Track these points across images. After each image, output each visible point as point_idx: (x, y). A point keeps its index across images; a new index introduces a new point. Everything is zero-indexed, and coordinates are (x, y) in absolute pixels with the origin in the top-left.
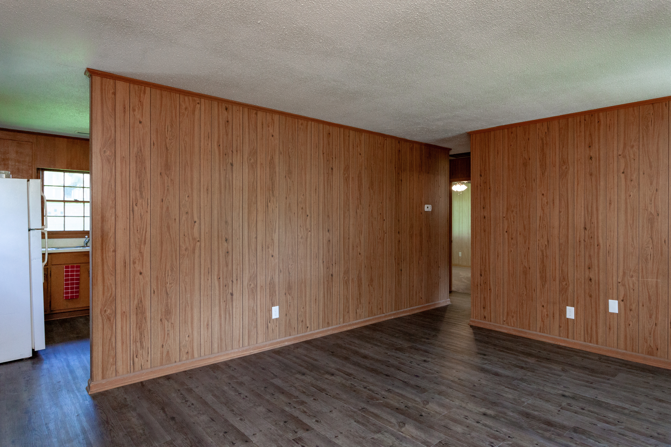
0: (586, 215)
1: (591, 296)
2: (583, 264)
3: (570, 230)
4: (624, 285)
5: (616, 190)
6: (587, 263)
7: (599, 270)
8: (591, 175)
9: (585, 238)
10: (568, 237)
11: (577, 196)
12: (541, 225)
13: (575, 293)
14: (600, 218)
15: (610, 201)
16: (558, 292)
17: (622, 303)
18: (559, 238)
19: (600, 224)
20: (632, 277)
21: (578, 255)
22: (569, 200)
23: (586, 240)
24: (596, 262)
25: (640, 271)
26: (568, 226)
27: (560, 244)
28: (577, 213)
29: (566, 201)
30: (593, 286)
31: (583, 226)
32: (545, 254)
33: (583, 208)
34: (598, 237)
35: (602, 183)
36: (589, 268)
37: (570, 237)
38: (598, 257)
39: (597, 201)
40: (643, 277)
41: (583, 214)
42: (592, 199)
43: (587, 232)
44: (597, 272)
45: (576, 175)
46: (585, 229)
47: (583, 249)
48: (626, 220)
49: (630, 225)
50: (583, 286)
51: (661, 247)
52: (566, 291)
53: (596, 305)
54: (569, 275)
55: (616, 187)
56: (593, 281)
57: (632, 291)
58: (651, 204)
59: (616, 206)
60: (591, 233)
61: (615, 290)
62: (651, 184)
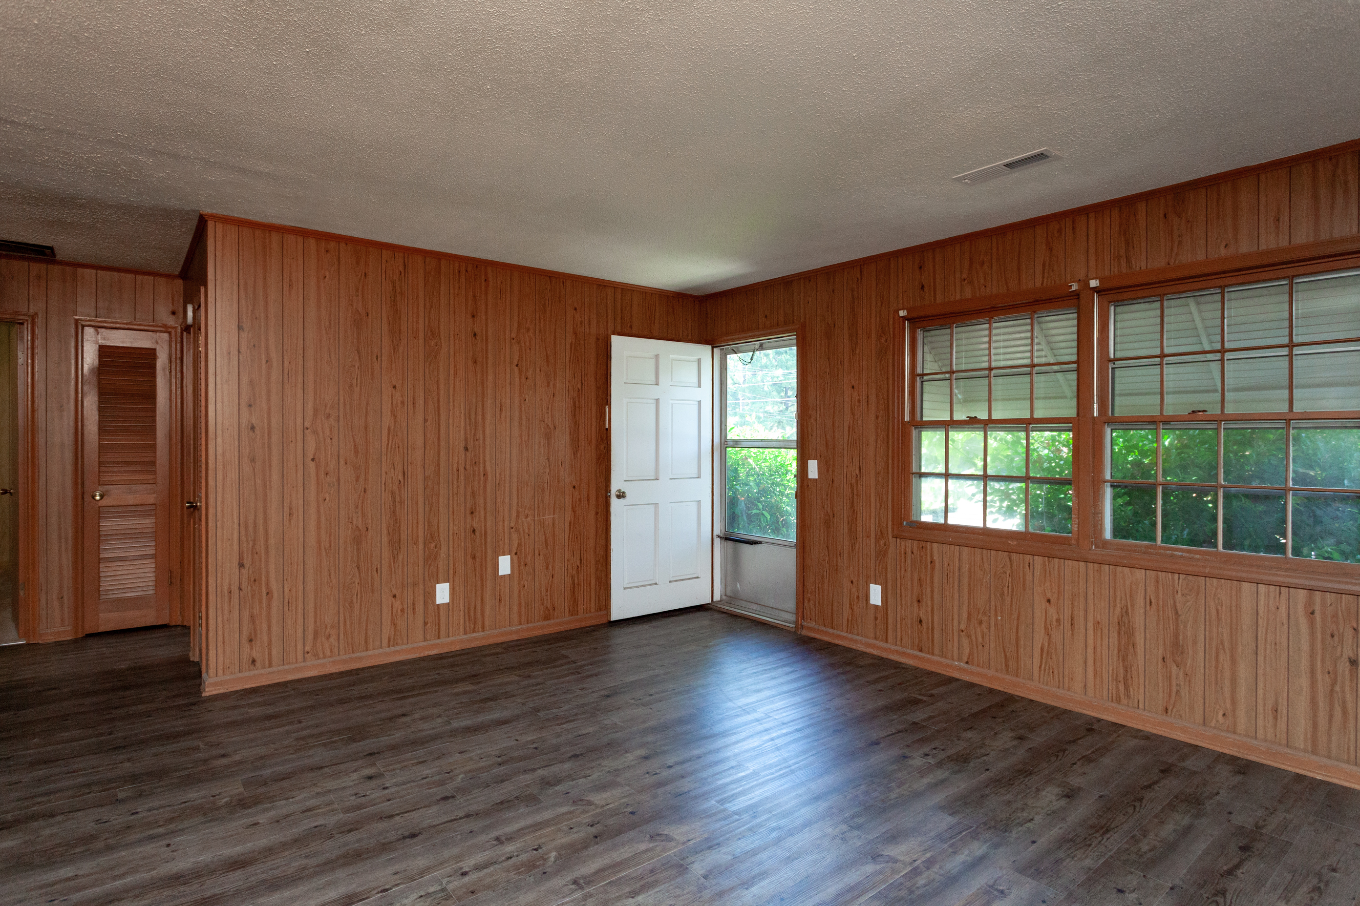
0: (468, 427)
1: (474, 558)
2: (463, 508)
3: (442, 453)
4: (517, 531)
5: (508, 390)
6: (469, 506)
7: (485, 513)
8: (475, 362)
9: (465, 465)
10: (438, 465)
11: (454, 395)
12: (390, 444)
13: (451, 558)
14: (487, 432)
15: (501, 405)
16: (421, 563)
17: (515, 557)
18: (424, 467)
19: (488, 441)
20: (527, 517)
21: (455, 493)
22: (441, 401)
23: (468, 467)
24: (482, 501)
25: (536, 506)
26: (439, 445)
27: (426, 478)
28: (453, 423)
29: (436, 402)
30: (477, 540)
31: (462, 444)
32: (398, 498)
33: (462, 415)
34: (484, 462)
35: (490, 378)
36: (472, 513)
37: (442, 464)
38: (485, 492)
39: (483, 405)
40: (539, 515)
41: (462, 425)
42: (477, 401)
43: (468, 454)
44: (483, 517)
45: (452, 358)
46: (466, 449)
47: (463, 484)
48: (521, 436)
49: (525, 442)
50: (463, 545)
51: (558, 471)
52: (435, 559)
53: (482, 569)
54: (441, 529)
55: (508, 385)
56: (477, 533)
57: (527, 537)
58: (548, 413)
59: (508, 414)
60: (475, 455)
61: (507, 541)
62: (548, 386)
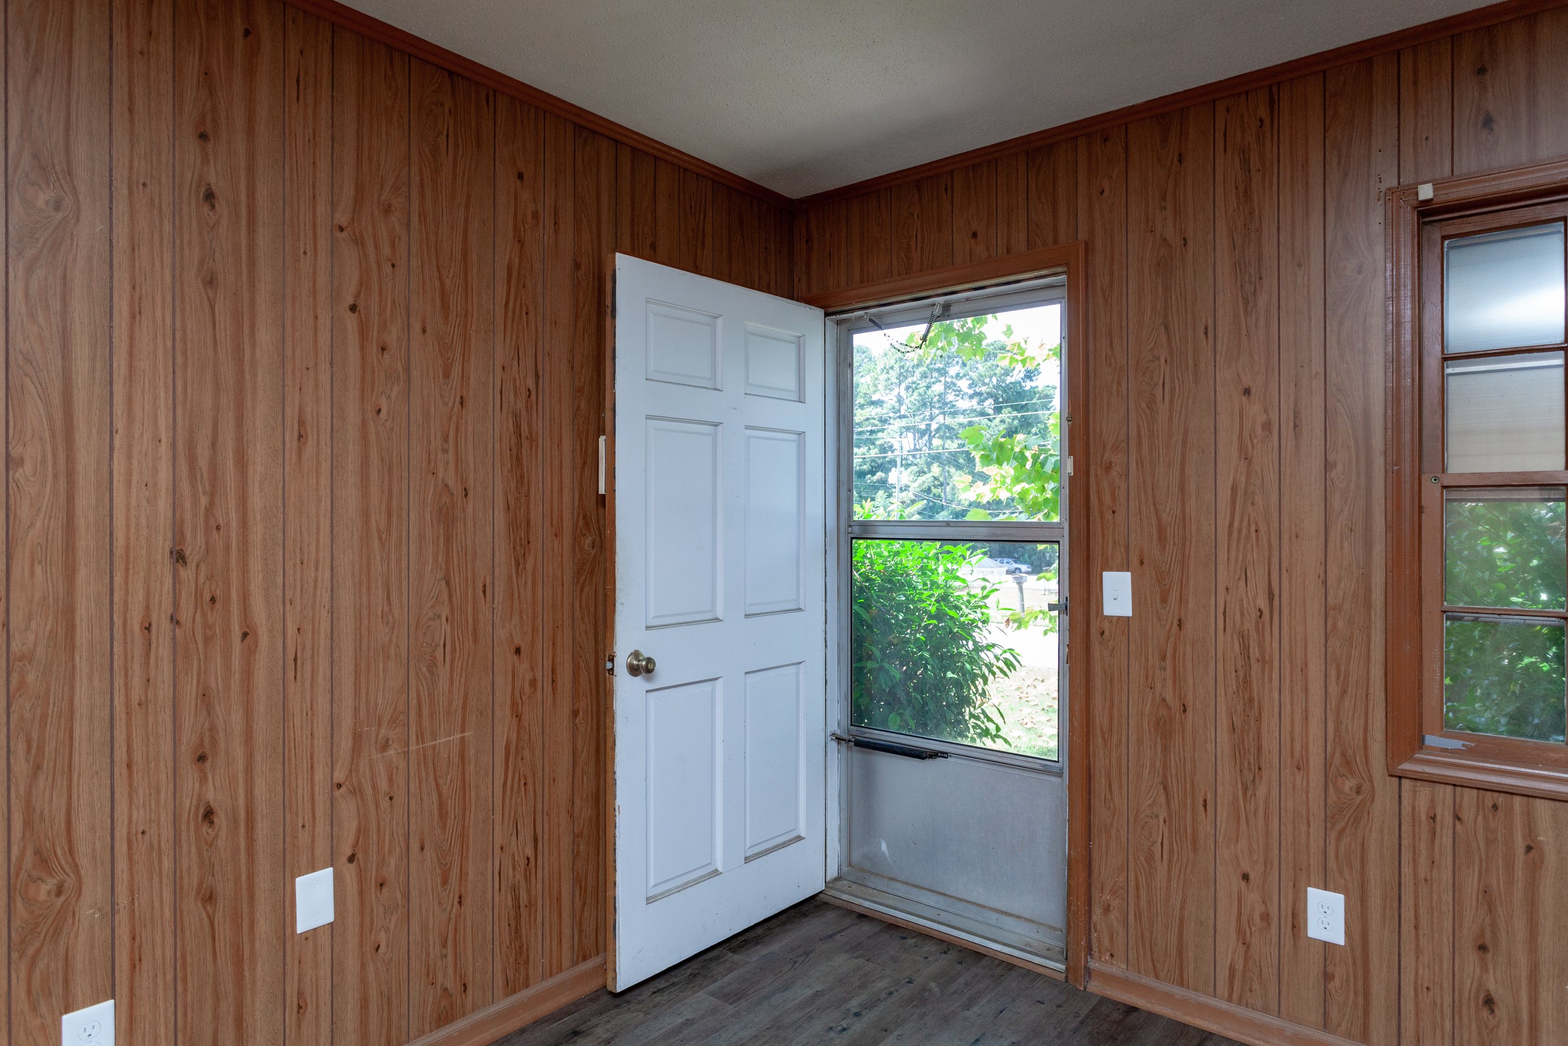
0: (185, 486)
1: (209, 898)
2: (166, 747)
3: (83, 573)
4: (357, 791)
5: (325, 378)
6: (188, 738)
7: (250, 757)
8: (210, 282)
9: (176, 605)
10: (69, 612)
11: (130, 379)
13: (122, 918)
14: (257, 501)
15: (301, 423)
17: (350, 871)
19: (257, 532)
20: (385, 746)
21: (135, 701)
22: (80, 398)
23: (185, 614)
24: (237, 718)
25: (413, 713)
26: (69, 547)
28: (129, 474)
30: (221, 842)
31: (163, 544)
33: (164, 449)
34: (245, 597)
35: (265, 336)
36: (202, 758)
37: (84, 610)
38: (248, 690)
39: (240, 420)
40: (421, 738)
41: (164, 476)
42: (216, 407)
43: (186, 574)
44: (240, 766)
45: (121, 257)
46: (179, 557)
47: (166, 667)
48: (365, 514)
49: (379, 531)
50: (167, 864)
51: (475, 611)
52: (57, 931)
53: (237, 927)
54: (81, 829)
55: (324, 367)
56: (221, 819)
57: (385, 804)
58: (445, 451)
59: (326, 450)
60: (210, 577)
61: (322, 827)
62: (447, 375)
